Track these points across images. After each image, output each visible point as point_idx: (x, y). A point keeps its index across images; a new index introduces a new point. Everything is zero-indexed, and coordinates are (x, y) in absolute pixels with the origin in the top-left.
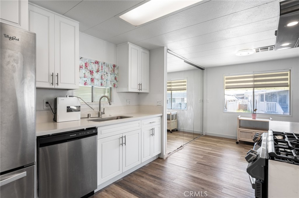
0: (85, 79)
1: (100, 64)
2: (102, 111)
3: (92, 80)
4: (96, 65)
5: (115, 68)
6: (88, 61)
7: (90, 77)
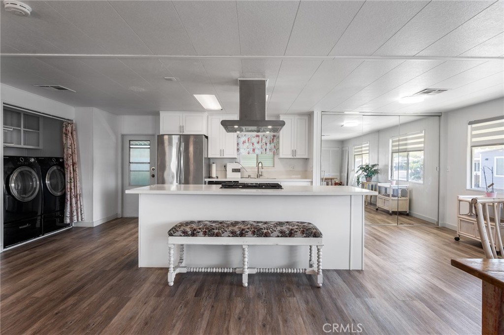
0: (248, 150)
1: (260, 137)
2: (260, 173)
3: (254, 150)
4: (257, 138)
5: (275, 138)
6: (249, 136)
7: (252, 147)
